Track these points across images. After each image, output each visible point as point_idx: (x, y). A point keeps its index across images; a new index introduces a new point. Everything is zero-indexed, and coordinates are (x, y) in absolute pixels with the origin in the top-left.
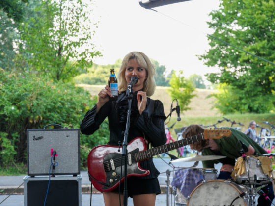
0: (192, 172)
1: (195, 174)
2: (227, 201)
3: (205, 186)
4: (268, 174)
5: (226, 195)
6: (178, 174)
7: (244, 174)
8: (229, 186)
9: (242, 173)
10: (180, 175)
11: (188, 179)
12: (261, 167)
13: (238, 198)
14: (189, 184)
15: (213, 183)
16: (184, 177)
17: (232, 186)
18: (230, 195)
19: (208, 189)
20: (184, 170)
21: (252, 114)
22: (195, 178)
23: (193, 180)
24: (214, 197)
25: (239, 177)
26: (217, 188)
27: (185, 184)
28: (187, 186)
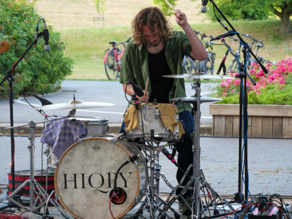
0: (68, 125)
1: (73, 127)
2: (112, 168)
3: (81, 145)
4: (171, 128)
5: (111, 158)
6: (50, 127)
7: (137, 128)
8: (115, 146)
9: (134, 127)
10: (53, 128)
11: (62, 134)
12: (161, 118)
13: (127, 162)
14: (64, 141)
15: (92, 141)
16: (58, 132)
17: (118, 146)
18: (117, 158)
19: (86, 150)
20: (58, 121)
21: (246, 21)
22: (73, 132)
23: (70, 135)
24: (94, 162)
25: (131, 132)
26: (99, 148)
27: (59, 141)
28: (62, 144)
